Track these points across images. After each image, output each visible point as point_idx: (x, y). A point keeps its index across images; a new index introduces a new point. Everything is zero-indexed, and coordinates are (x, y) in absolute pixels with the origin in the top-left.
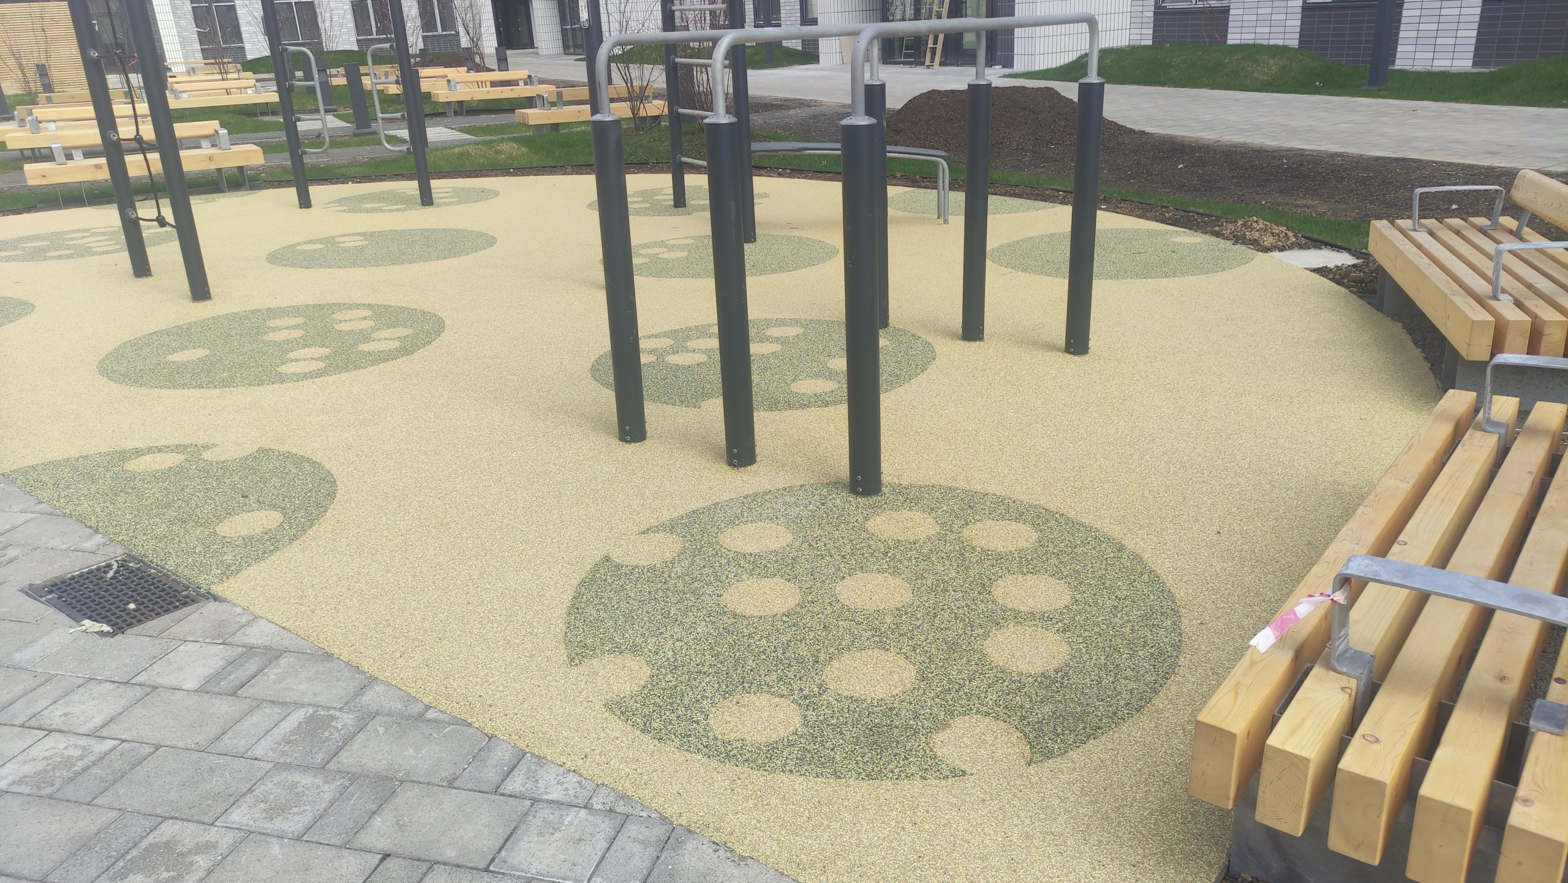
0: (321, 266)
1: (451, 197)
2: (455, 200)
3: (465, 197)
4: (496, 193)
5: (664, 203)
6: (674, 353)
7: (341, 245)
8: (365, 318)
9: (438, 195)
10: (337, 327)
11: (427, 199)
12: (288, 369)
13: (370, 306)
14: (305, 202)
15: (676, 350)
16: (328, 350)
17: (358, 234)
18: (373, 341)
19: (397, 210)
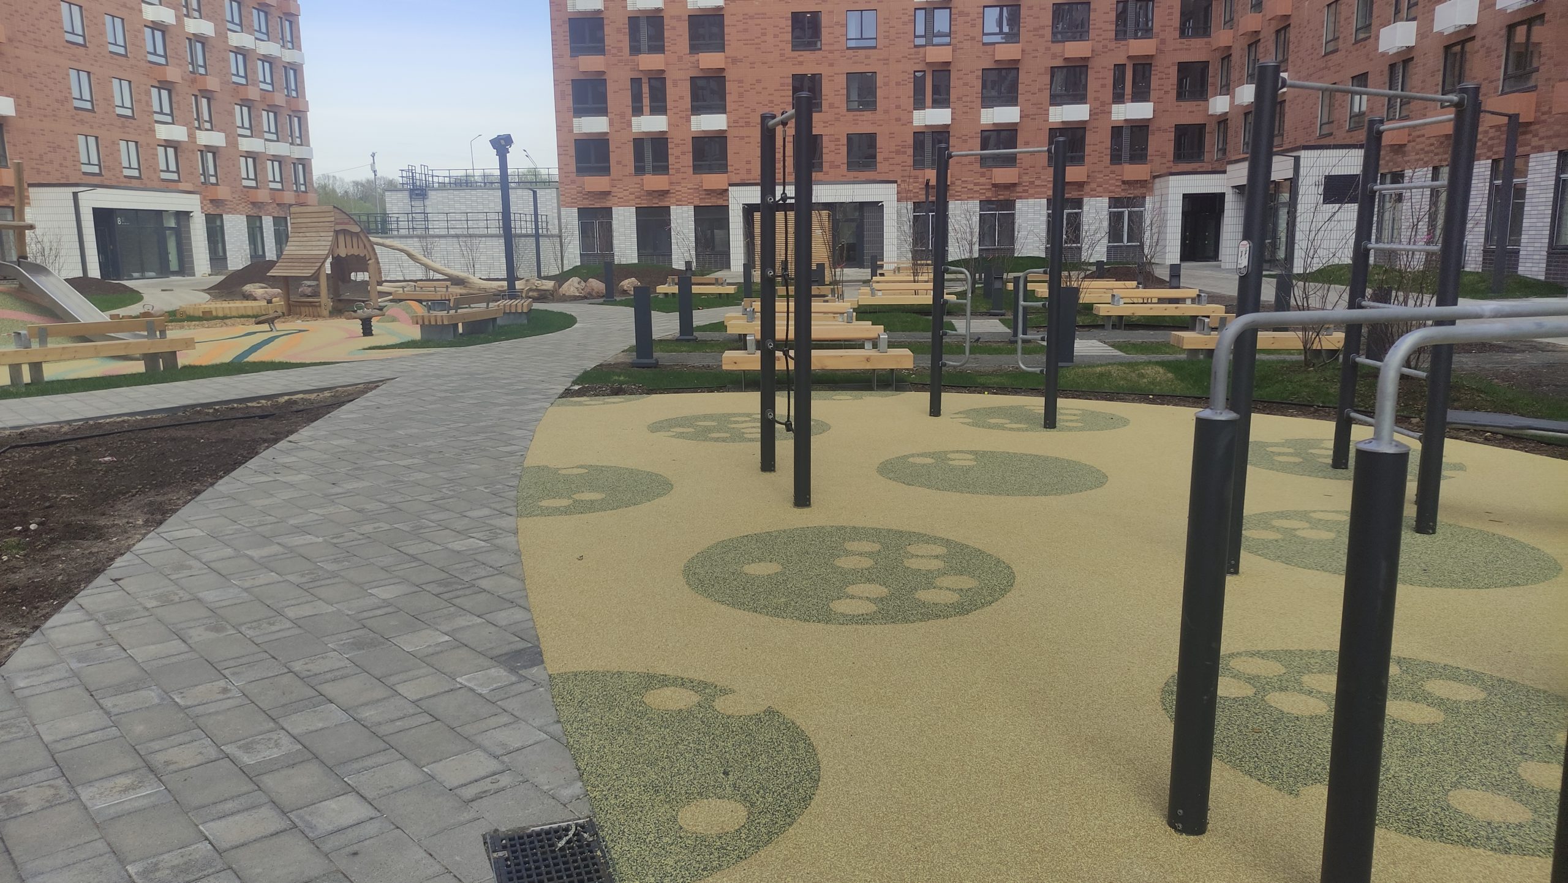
0: (922, 485)
1: (1077, 421)
2: (1080, 424)
3: (1092, 423)
4: (1125, 422)
5: (1320, 460)
6: (1281, 689)
7: (951, 462)
8: (937, 557)
9: (1065, 417)
10: (906, 563)
11: (1050, 421)
12: (841, 606)
13: (947, 543)
14: (935, 410)
15: (1284, 684)
16: (886, 590)
17: (971, 452)
18: (934, 588)
19: (1019, 429)
